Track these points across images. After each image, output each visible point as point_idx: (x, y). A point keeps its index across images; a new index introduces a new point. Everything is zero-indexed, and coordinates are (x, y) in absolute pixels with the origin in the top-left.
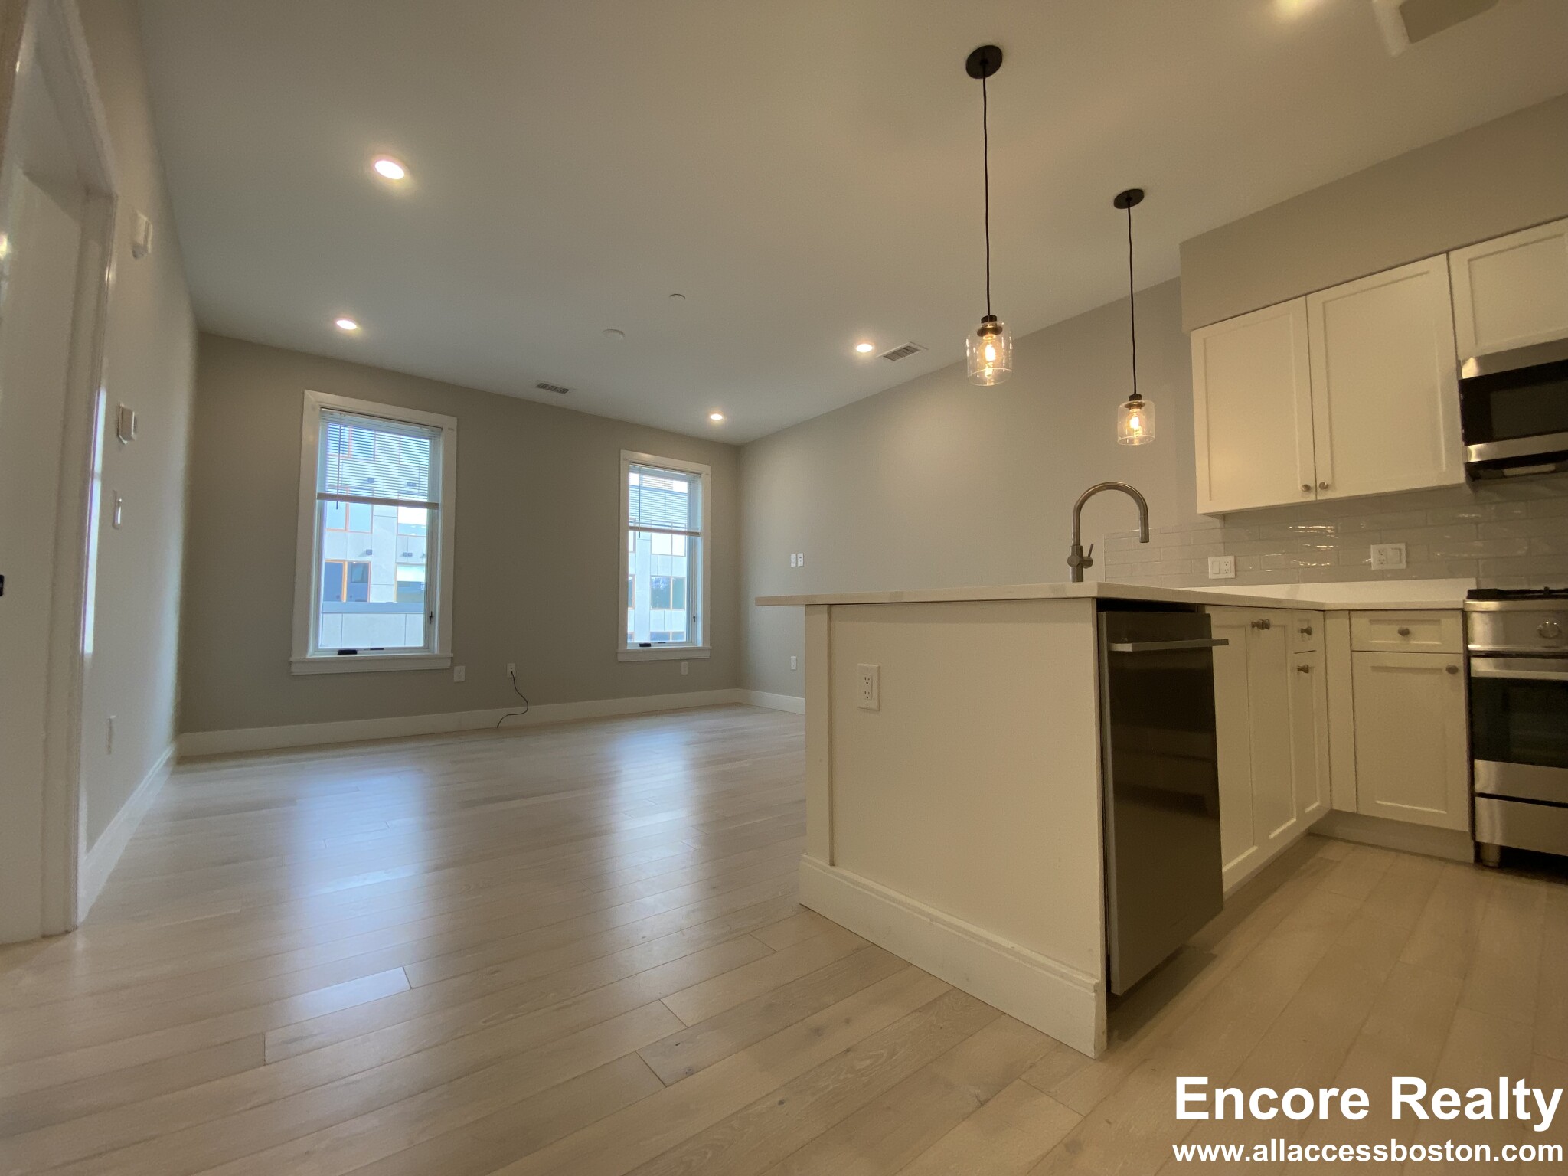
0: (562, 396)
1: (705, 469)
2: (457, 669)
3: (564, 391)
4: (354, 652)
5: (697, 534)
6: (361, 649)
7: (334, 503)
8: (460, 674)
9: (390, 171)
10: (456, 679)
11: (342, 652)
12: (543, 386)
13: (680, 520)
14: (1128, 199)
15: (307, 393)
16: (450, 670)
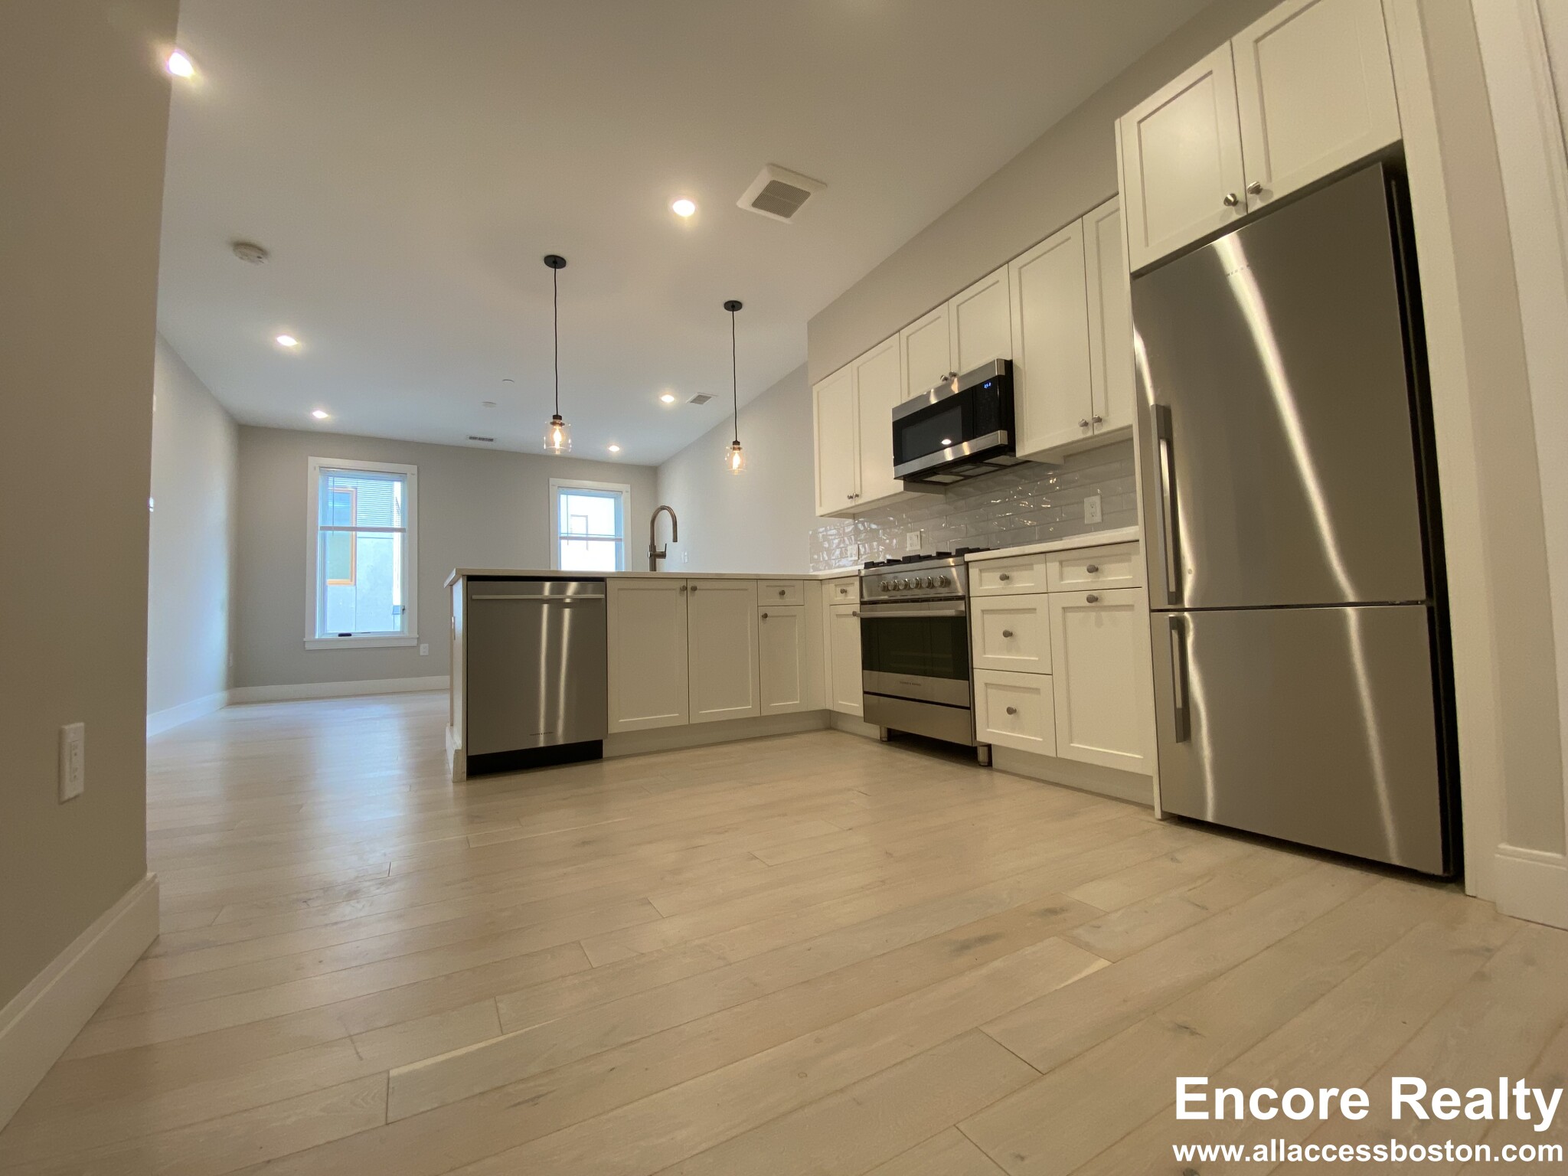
0: (490, 443)
1: (625, 487)
2: (422, 646)
3: (491, 440)
4: (349, 635)
5: (621, 539)
6: (354, 633)
7: (331, 532)
8: (424, 649)
9: (287, 341)
10: (422, 654)
11: (341, 635)
12: (471, 438)
13: (609, 530)
14: (733, 306)
15: (310, 458)
16: (418, 646)
